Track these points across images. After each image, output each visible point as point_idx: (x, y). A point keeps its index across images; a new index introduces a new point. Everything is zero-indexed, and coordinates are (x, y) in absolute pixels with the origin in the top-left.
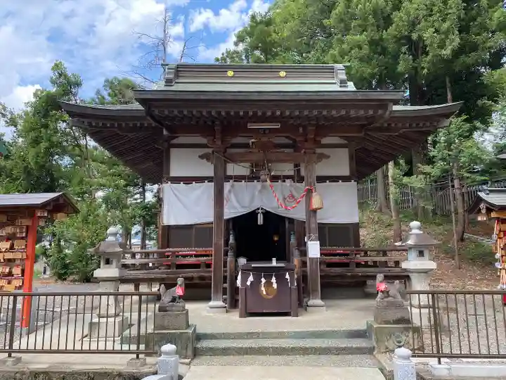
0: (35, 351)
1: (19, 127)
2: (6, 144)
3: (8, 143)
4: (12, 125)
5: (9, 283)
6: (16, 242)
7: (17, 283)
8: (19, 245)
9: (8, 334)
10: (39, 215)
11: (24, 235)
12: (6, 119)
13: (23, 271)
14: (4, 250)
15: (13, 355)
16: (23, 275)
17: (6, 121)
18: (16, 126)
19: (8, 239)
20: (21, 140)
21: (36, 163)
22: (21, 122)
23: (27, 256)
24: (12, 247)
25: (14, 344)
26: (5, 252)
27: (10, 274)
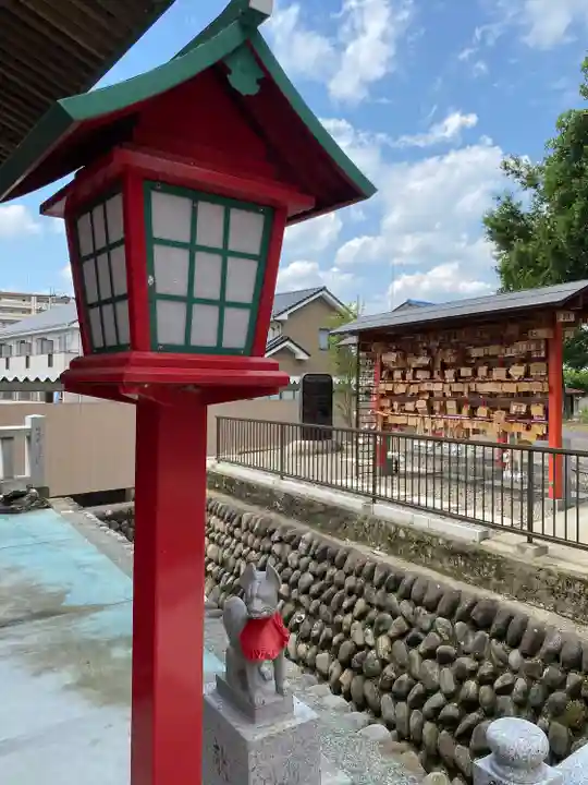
0: (566, 542)
1: (542, 187)
2: (525, 218)
3: (528, 214)
4: (530, 186)
5: (528, 428)
6: (532, 365)
7: (539, 429)
8: (537, 369)
9: (525, 505)
10: (562, 320)
11: (543, 355)
12: (521, 179)
13: (546, 411)
14: (516, 378)
15: (534, 540)
16: (547, 419)
17: (522, 183)
18: (536, 186)
19: (521, 362)
20: (545, 205)
21: (570, 238)
22: (542, 177)
23: (550, 388)
24: (527, 374)
25: (534, 524)
26: (518, 381)
27: (528, 415)
